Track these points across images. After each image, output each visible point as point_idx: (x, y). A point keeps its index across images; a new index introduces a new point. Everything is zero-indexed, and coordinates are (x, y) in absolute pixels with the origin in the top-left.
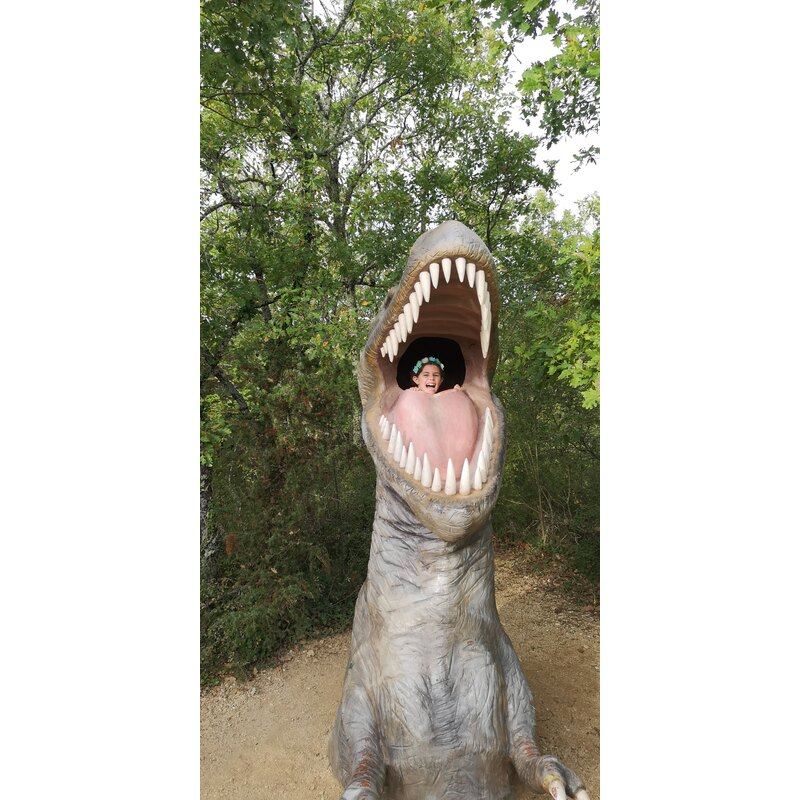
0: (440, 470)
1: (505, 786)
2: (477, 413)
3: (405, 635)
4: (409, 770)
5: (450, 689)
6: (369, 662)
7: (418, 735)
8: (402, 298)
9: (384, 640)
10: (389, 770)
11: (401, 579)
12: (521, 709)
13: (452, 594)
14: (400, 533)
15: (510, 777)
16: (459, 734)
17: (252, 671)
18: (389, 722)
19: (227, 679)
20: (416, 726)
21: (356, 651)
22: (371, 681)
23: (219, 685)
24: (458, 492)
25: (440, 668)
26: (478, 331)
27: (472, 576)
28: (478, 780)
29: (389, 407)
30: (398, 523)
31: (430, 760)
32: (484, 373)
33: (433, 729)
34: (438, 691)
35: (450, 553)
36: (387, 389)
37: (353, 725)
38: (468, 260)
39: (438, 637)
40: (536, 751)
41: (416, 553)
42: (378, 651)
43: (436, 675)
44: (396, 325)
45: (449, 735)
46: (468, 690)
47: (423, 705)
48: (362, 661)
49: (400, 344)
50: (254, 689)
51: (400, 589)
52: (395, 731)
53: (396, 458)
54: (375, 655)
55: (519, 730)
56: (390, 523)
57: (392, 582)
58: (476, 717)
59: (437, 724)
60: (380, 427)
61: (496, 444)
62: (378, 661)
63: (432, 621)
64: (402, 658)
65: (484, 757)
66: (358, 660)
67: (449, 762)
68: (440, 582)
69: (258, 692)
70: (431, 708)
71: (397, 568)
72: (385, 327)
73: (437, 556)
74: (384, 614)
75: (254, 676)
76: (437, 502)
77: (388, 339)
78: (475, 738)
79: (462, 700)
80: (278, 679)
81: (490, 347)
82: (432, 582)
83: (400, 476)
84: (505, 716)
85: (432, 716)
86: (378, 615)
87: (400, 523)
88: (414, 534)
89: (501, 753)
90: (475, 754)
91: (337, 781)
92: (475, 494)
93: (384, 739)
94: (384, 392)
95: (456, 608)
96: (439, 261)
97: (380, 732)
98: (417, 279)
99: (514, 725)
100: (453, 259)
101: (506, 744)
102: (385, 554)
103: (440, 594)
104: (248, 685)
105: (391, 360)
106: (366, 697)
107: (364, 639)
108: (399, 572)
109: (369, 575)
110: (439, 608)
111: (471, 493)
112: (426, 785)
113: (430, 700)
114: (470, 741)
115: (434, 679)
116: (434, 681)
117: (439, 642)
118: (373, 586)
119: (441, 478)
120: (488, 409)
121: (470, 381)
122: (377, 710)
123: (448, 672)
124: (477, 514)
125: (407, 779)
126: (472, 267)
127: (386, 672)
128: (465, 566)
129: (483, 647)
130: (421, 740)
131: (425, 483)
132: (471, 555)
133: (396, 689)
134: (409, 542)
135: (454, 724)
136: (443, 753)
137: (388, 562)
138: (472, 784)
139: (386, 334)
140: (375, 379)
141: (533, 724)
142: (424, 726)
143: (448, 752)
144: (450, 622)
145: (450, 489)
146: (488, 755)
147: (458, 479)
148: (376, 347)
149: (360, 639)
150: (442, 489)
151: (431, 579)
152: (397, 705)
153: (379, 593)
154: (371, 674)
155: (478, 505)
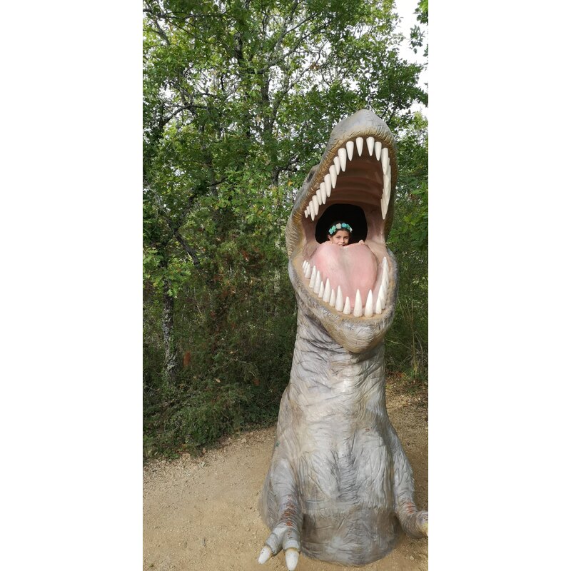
0: (350, 299)
1: (391, 533)
2: (377, 261)
3: (319, 422)
4: (320, 518)
5: (352, 462)
6: (291, 442)
7: (328, 493)
8: (324, 170)
9: (303, 426)
10: (305, 518)
11: (317, 382)
12: (404, 479)
13: (355, 394)
14: (316, 348)
15: (394, 528)
16: (358, 494)
17: (202, 450)
18: (307, 484)
19: (184, 455)
20: (327, 486)
21: (281, 434)
22: (292, 455)
23: (178, 458)
24: (363, 315)
25: (345, 447)
26: (379, 198)
27: (370, 382)
28: (372, 527)
29: (310, 256)
30: (314, 341)
31: (336, 511)
32: (382, 232)
33: (339, 489)
34: (343, 463)
35: (354, 364)
36: (308, 243)
37: (279, 485)
38: (377, 139)
39: (344, 425)
40: (415, 509)
41: (328, 363)
42: (298, 434)
43: (342, 451)
44: (318, 192)
45: (351, 494)
46: (366, 463)
47: (332, 472)
48: (286, 441)
49: (320, 206)
50: (203, 463)
51: (316, 389)
52: (310, 490)
53: (316, 291)
54: (296, 437)
55: (402, 494)
56: (308, 341)
57: (309, 385)
58: (371, 482)
59: (342, 486)
60: (303, 270)
61: (392, 282)
62: (298, 440)
63: (339, 413)
64: (317, 438)
65: (376, 511)
66: (283, 440)
67: (350, 514)
68: (346, 385)
69: (207, 464)
70: (338, 475)
71: (312, 374)
72: (309, 193)
73: (344, 365)
74: (303, 408)
75: (203, 454)
76: (348, 322)
77: (311, 203)
78: (370, 497)
79: (361, 470)
80: (220, 457)
81: (388, 211)
82: (340, 385)
83: (319, 303)
84: (392, 484)
85: (339, 480)
86: (298, 409)
87: (316, 341)
88: (327, 349)
89: (388, 509)
90: (370, 509)
91: (265, 526)
92: (376, 317)
93: (302, 496)
94: (306, 245)
95: (357, 405)
96: (354, 140)
97: (300, 491)
98: (336, 154)
99: (399, 490)
100: (365, 137)
101: (393, 503)
102: (304, 364)
103: (345, 393)
104: (199, 460)
105: (313, 219)
106: (289, 466)
107: (287, 426)
108: (315, 377)
109: (291, 381)
110: (345, 404)
111: (373, 316)
112: (333, 529)
113: (337, 469)
114: (366, 500)
115: (341, 454)
116: (340, 456)
117: (345, 428)
118: (295, 387)
119: (351, 304)
120: (385, 258)
121: (371, 238)
122: (297, 476)
123: (351, 449)
124: (377, 331)
125: (318, 524)
126: (379, 145)
127: (305, 448)
128: (365, 374)
129: (377, 434)
130: (330, 497)
131: (339, 308)
132: (369, 367)
133: (312, 460)
134: (323, 355)
135: (354, 487)
136: (346, 507)
137: (307, 370)
138: (367, 530)
139: (309, 199)
140: (300, 235)
141: (413, 490)
142: (332, 487)
143: (350, 506)
144: (353, 414)
145: (357, 313)
146: (380, 510)
147: (364, 306)
148: (301, 210)
149: (284, 426)
150: (352, 313)
151: (339, 382)
152: (313, 471)
153: (299, 392)
154: (293, 450)
155: (379, 325)
